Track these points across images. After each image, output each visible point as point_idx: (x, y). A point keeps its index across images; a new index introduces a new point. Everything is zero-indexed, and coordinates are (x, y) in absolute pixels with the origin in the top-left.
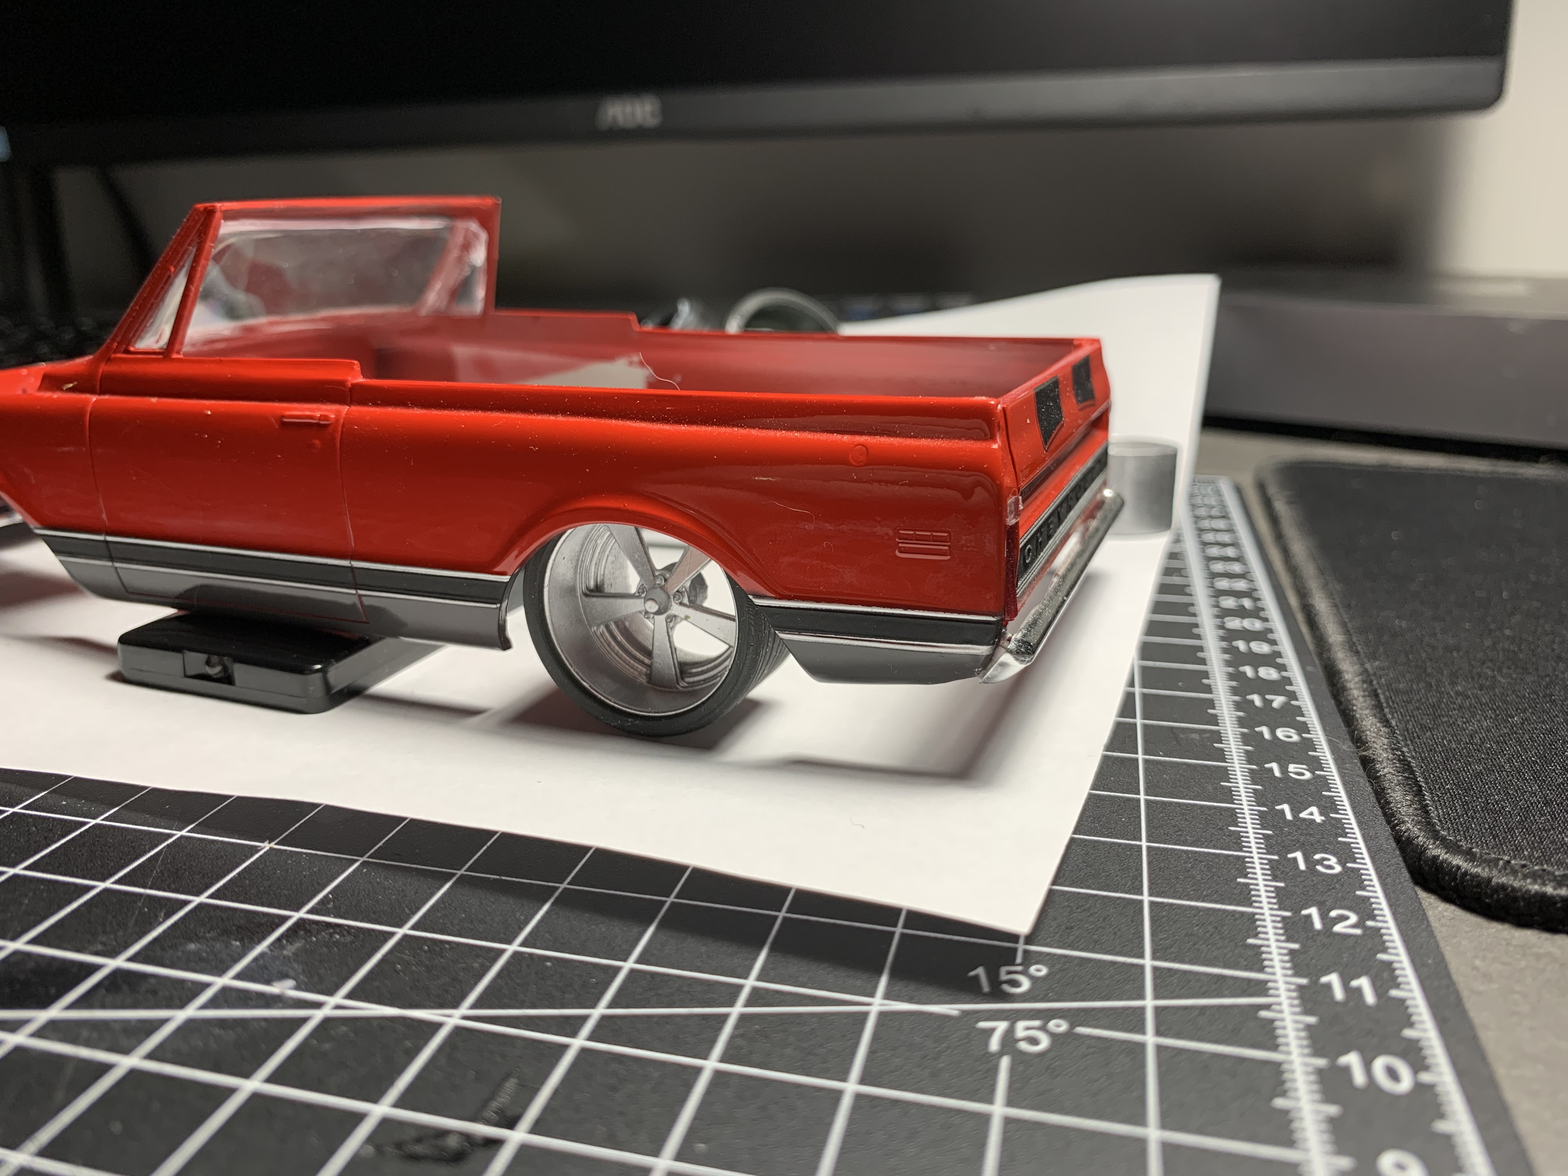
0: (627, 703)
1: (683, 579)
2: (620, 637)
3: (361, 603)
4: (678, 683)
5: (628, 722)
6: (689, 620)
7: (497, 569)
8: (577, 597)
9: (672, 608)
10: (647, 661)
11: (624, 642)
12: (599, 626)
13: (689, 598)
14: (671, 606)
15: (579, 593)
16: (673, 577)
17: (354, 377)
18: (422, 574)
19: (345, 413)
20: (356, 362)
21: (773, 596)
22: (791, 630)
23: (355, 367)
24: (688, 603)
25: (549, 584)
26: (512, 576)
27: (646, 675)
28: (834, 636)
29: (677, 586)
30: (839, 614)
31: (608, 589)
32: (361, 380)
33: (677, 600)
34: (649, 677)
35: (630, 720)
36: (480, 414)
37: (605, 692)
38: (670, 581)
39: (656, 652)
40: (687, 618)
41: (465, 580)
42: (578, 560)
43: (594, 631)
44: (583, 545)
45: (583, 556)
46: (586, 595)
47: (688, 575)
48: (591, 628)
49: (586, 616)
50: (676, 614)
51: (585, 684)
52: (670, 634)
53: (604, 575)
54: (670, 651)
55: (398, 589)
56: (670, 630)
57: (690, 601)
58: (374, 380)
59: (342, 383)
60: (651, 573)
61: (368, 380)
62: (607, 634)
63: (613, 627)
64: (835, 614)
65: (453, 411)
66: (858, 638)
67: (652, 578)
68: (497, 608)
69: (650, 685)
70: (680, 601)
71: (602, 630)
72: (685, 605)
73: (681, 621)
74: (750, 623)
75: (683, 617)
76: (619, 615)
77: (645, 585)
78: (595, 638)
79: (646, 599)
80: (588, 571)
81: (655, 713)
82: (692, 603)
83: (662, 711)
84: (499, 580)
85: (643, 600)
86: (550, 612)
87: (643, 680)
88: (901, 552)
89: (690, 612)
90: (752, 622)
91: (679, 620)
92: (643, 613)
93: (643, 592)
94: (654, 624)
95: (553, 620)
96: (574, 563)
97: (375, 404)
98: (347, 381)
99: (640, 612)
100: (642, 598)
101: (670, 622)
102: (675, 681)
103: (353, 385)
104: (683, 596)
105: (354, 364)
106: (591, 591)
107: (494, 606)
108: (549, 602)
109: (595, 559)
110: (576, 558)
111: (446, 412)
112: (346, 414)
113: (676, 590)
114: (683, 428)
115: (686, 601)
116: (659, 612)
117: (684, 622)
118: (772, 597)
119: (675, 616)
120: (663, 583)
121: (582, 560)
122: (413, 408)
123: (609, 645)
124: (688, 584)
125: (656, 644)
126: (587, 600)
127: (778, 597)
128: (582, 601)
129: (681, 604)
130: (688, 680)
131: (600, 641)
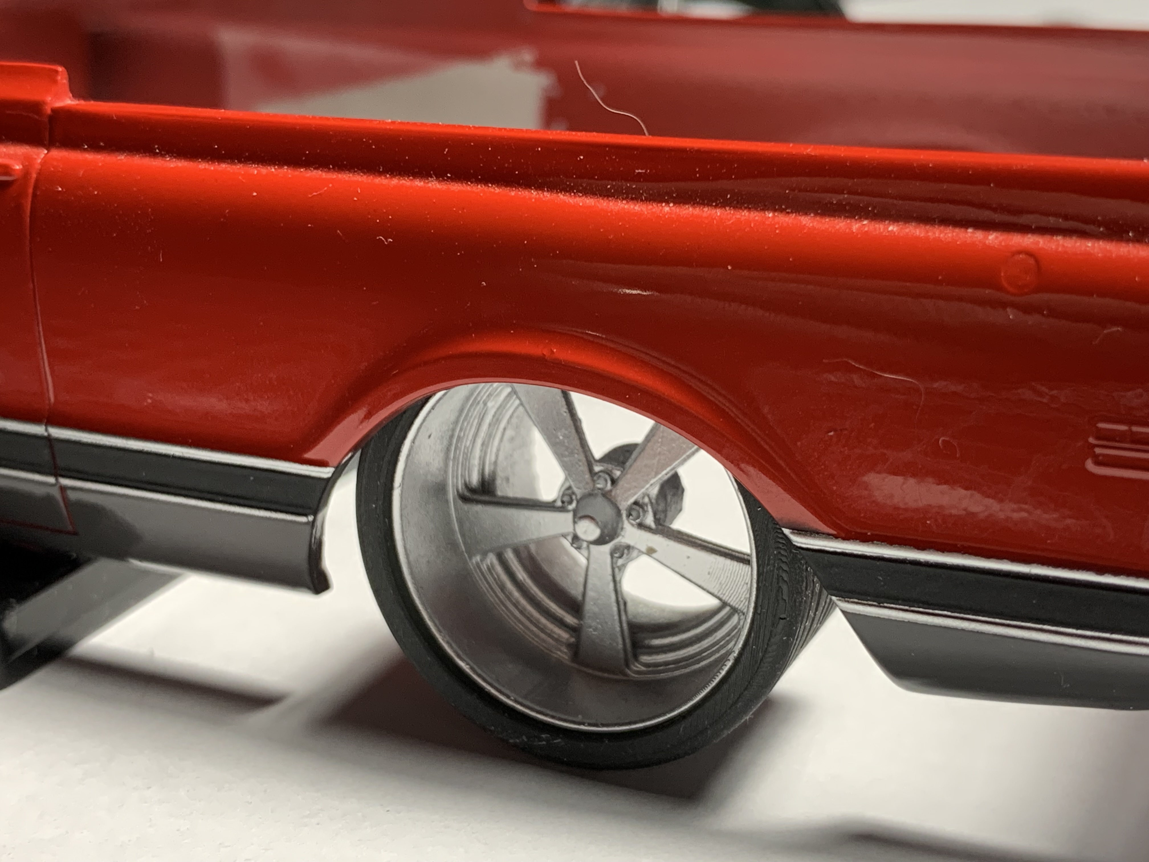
0: (539, 703)
1: (647, 482)
2: (521, 575)
3: (65, 498)
4: (627, 665)
5: (540, 739)
6: (654, 555)
7: (309, 455)
8: (447, 501)
9: (623, 533)
10: (570, 619)
11: (529, 583)
12: (485, 554)
13: (655, 514)
14: (622, 529)
15: (451, 495)
16: (628, 476)
17: (58, 96)
18: (174, 457)
19: (39, 161)
20: (60, 69)
21: (834, 532)
22: (863, 597)
23: (59, 78)
24: (653, 525)
25: (402, 484)
26: (337, 468)
27: (569, 645)
28: (949, 613)
29: (635, 494)
30: (962, 573)
31: (503, 490)
32: (69, 102)
33: (634, 520)
34: (575, 649)
35: (543, 736)
36: (286, 172)
37: (498, 681)
38: (621, 483)
39: (589, 607)
40: (650, 552)
41: (253, 472)
42: (452, 437)
43: (477, 563)
44: (461, 411)
45: (461, 430)
46: (464, 499)
47: (657, 474)
48: (470, 558)
49: (463, 535)
50: (632, 543)
51: (462, 664)
52: (618, 579)
53: (495, 463)
54: (615, 609)
55: (131, 480)
56: (617, 570)
57: (657, 521)
58: (92, 102)
59: (36, 107)
60: (585, 469)
61: (82, 102)
62: (499, 569)
63: (510, 555)
64: (955, 573)
65: (235, 164)
66: (997, 620)
67: (587, 476)
68: (307, 523)
69: (575, 666)
70: (638, 521)
71: (491, 560)
72: (648, 529)
73: (638, 556)
74: (779, 577)
75: (644, 549)
76: (524, 539)
77: (575, 489)
78: (477, 576)
79: (578, 517)
80: (467, 457)
81: (590, 725)
82: (661, 525)
83: (604, 722)
84: (313, 474)
85: (570, 515)
86: (403, 532)
87: (563, 655)
88: (1098, 463)
89: (658, 541)
90: (785, 576)
91: (635, 553)
92: (570, 538)
93: (570, 502)
94: (588, 559)
95: (408, 547)
96: (445, 442)
97: (95, 148)
98: (44, 103)
99: (564, 536)
100: (568, 511)
101: (621, 557)
102: (622, 662)
103: (55, 111)
104: (645, 512)
105: (57, 72)
106: (472, 491)
107: (303, 519)
108: (401, 516)
109: (482, 434)
110: (450, 433)
111: (223, 166)
112: (41, 164)
113: (632, 500)
114: (667, 209)
115: (649, 520)
116: (600, 541)
117: (644, 559)
118: (829, 535)
119: (628, 547)
120: (609, 486)
121: (459, 437)
122: (163, 156)
123: (503, 588)
124: (655, 491)
125: (590, 594)
126: (466, 507)
127: (843, 535)
128: (456, 509)
129: (641, 526)
130: (646, 659)
131: (488, 583)
